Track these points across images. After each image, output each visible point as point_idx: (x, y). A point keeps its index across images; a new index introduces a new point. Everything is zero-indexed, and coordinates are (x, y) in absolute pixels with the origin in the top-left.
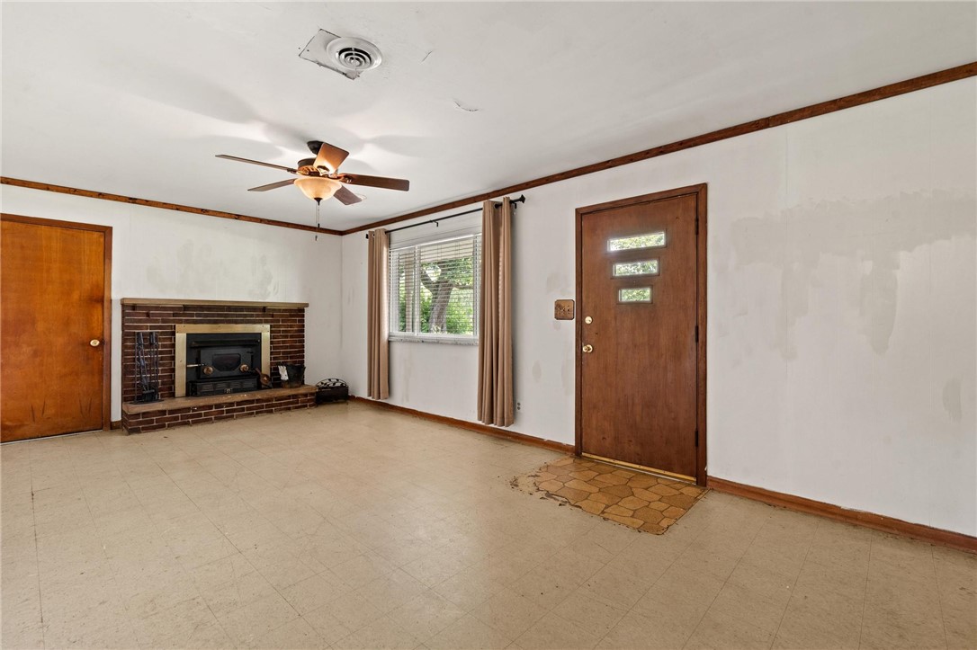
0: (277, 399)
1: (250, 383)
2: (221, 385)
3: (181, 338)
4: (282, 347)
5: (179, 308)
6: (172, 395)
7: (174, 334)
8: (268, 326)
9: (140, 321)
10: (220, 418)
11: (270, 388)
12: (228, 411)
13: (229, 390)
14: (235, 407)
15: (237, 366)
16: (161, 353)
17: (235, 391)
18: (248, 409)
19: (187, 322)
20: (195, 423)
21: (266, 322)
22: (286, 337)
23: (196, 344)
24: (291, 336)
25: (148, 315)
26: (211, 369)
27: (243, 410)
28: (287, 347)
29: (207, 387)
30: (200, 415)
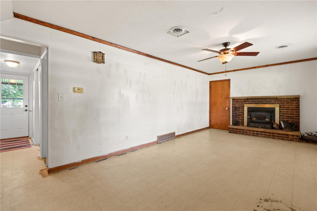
0: (277, 134)
1: (268, 126)
2: (257, 125)
3: (246, 109)
4: (286, 114)
5: (245, 99)
6: (243, 125)
7: (244, 107)
8: (278, 105)
9: (235, 103)
10: (253, 135)
11: (277, 129)
12: (256, 134)
13: (260, 127)
14: (259, 133)
15: (264, 119)
16: (241, 112)
17: (262, 128)
18: (264, 135)
19: (248, 103)
20: (246, 134)
21: (278, 103)
22: (289, 110)
23: (250, 110)
24: (291, 110)
25: (237, 101)
26: (255, 119)
27: (262, 134)
28: (289, 114)
29: (253, 124)
30: (247, 133)
